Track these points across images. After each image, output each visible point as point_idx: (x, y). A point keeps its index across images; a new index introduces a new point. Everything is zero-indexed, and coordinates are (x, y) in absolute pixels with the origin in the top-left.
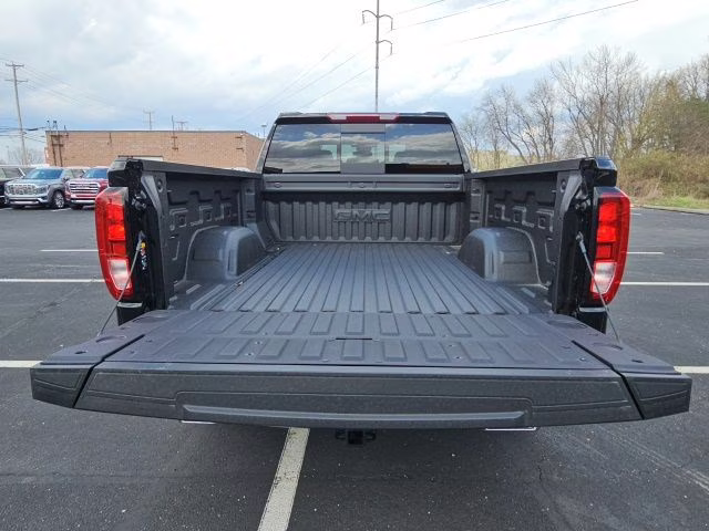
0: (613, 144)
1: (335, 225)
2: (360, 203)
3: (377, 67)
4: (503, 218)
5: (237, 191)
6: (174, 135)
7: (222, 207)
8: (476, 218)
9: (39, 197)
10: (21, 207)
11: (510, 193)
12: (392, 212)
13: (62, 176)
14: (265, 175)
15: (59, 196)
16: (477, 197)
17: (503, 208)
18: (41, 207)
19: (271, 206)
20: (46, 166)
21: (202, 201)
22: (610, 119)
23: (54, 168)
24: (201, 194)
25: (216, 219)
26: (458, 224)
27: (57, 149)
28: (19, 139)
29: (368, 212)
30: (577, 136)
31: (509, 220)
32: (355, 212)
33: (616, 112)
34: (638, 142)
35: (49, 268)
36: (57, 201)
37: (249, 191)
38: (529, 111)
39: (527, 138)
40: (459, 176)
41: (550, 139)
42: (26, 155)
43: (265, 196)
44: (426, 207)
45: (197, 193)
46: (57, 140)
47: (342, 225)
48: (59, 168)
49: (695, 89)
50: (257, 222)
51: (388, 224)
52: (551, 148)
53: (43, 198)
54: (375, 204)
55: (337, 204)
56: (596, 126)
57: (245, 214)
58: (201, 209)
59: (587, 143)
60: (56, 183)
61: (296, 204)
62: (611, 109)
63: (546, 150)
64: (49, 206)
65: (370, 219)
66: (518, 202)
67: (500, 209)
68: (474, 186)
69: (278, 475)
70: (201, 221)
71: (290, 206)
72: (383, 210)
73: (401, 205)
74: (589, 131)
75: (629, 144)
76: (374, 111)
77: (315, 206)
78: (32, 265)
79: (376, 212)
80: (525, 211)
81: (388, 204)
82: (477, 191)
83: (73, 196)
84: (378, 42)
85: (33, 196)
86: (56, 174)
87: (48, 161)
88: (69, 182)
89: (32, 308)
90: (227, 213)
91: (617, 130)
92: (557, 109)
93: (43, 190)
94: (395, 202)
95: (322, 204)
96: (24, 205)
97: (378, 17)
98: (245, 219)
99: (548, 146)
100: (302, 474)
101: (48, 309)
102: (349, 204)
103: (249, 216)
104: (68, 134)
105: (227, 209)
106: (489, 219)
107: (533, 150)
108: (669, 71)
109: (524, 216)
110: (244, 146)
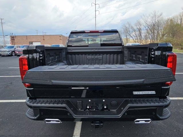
0: (157, 36)
1: (87, 61)
2: (94, 55)
3: (96, 17)
4: (134, 58)
5: (60, 52)
6: (43, 36)
7: (56, 57)
8: (126, 58)
9: (8, 53)
10: (4, 56)
11: (136, 52)
12: (102, 57)
13: (14, 47)
14: (68, 48)
15: (14, 53)
16: (126, 52)
17: (134, 56)
18: (9, 56)
19: (70, 56)
20: (10, 45)
21: (51, 56)
22: (156, 30)
23: (12, 45)
24: (50, 54)
25: (55, 61)
26: (121, 60)
27: (13, 41)
28: (3, 38)
29: (96, 57)
30: (147, 34)
31: (136, 59)
32: (93, 57)
33: (157, 28)
34: (163, 35)
35: (10, 73)
36: (13, 54)
37: (64, 52)
38: (135, 28)
39: (135, 35)
40: (121, 47)
41: (141, 35)
42: (5, 42)
43: (68, 53)
44: (112, 55)
45: (49, 54)
46: (13, 38)
47: (89, 61)
48: (13, 45)
49: (177, 21)
50: (66, 61)
51: (102, 60)
52: (141, 37)
53: (9, 53)
54: (98, 55)
55: (88, 55)
56: (153, 31)
57: (63, 59)
58: (50, 58)
59: (150, 36)
60: (13, 49)
61: (77, 55)
62: (156, 27)
63: (140, 38)
64: (11, 55)
65: (97, 59)
66: (139, 54)
67: (133, 56)
68: (125, 50)
69: (74, 134)
70: (51, 62)
71: (75, 56)
72: (100, 57)
73: (105, 55)
74: (150, 33)
75: (161, 36)
76: (95, 30)
77: (82, 56)
78: (6, 72)
79: (98, 57)
80: (141, 57)
81: (102, 55)
82: (126, 51)
83: (17, 53)
84: (96, 11)
85: (7, 53)
86: (13, 47)
87: (11, 43)
88: (16, 49)
89: (5, 84)
90: (58, 59)
91: (158, 32)
92: (142, 27)
93: (9, 51)
94: (103, 54)
95: (84, 55)
96: (4, 55)
97: (95, 4)
98: (63, 60)
99: (140, 37)
100: (81, 134)
101: (10, 85)
102: (91, 55)
103: (64, 59)
104: (16, 36)
105: (58, 57)
106: (130, 58)
107: (136, 38)
108: (171, 17)
109: (141, 58)
110: (61, 39)
